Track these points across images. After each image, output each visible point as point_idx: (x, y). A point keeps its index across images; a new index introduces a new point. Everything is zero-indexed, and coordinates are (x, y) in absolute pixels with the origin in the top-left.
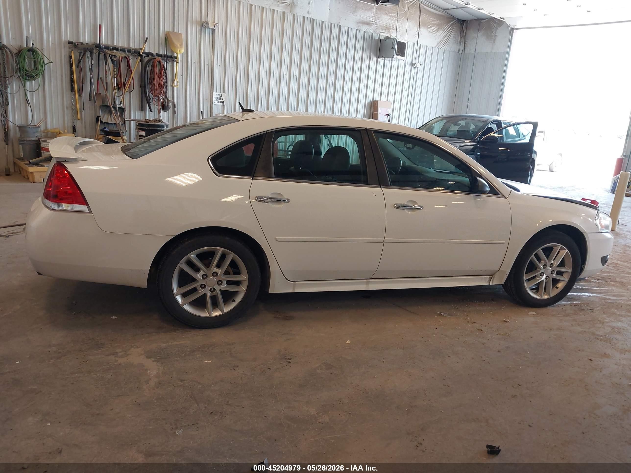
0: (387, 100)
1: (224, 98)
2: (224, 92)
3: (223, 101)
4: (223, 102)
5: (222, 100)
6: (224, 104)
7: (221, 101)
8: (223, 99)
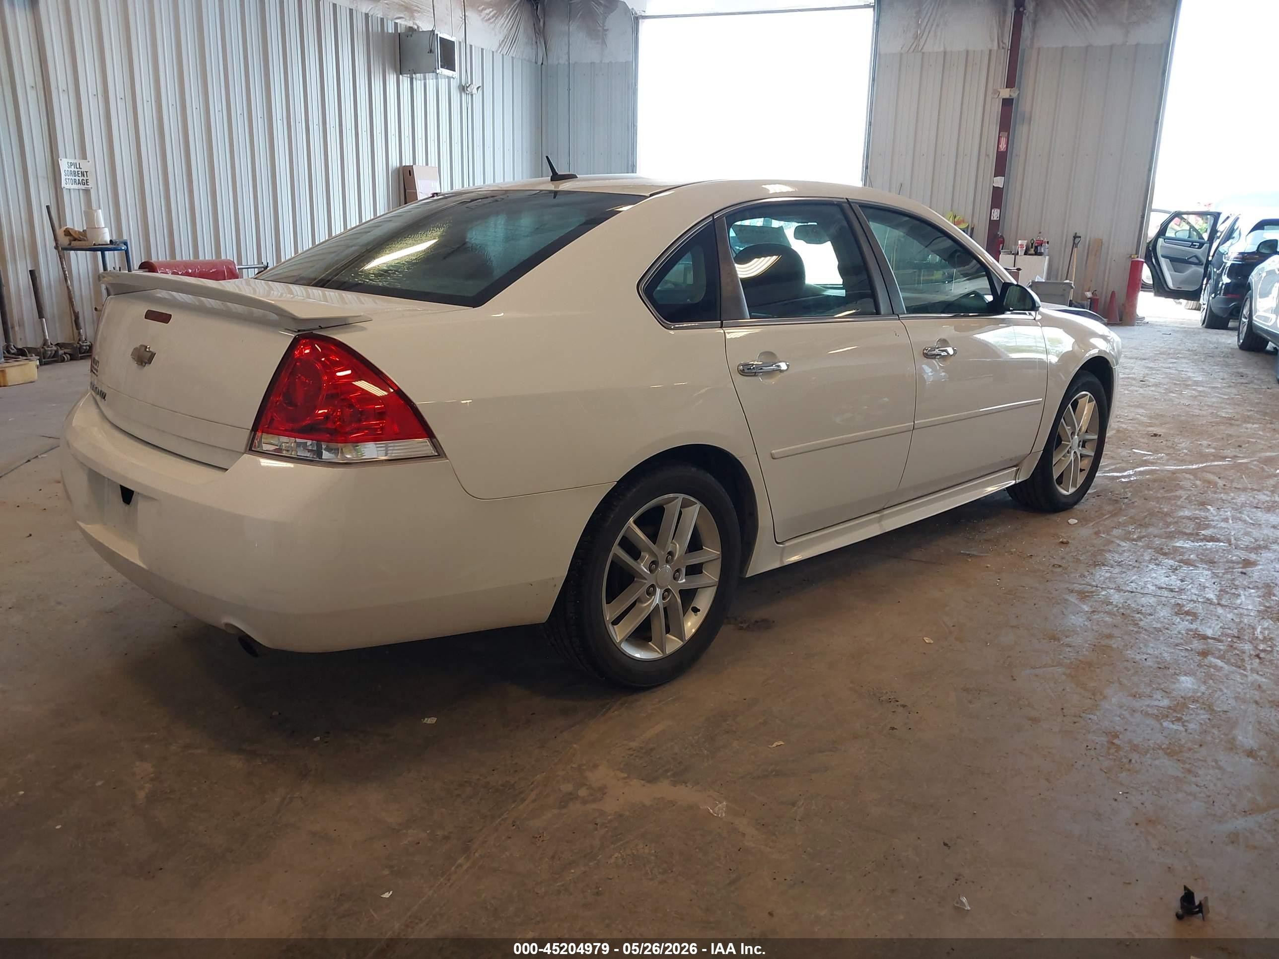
0: (427, 164)
1: (87, 172)
2: (84, 157)
3: (85, 179)
4: (87, 182)
5: (83, 178)
6: (88, 186)
7: (81, 179)
8: (85, 173)
